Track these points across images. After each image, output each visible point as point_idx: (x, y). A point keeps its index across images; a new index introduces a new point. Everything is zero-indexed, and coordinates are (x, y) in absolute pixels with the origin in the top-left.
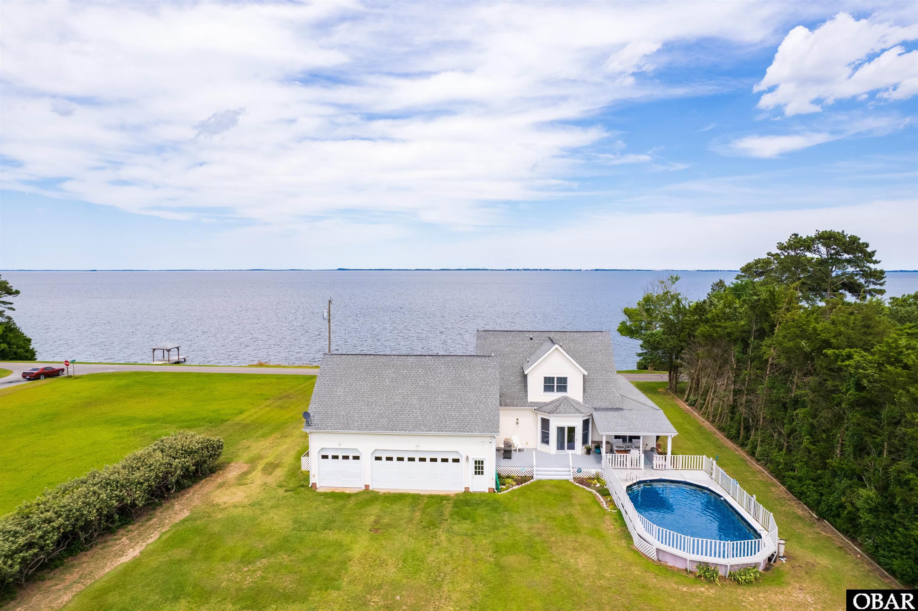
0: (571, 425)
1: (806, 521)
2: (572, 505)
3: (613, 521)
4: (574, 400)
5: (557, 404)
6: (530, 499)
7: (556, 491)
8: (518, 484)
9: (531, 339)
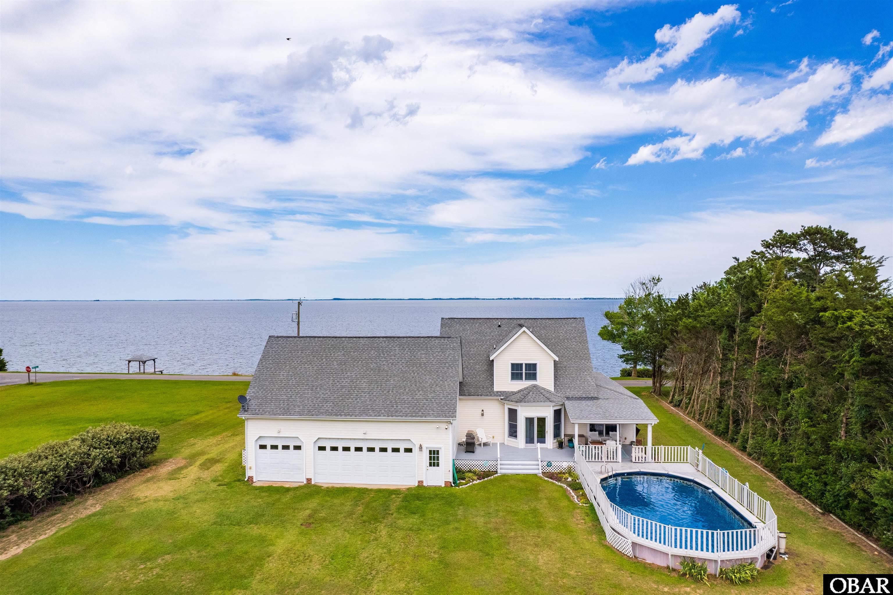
0: (541, 415)
1: (809, 515)
2: (538, 499)
3: (583, 515)
4: (544, 389)
5: (526, 393)
6: (491, 493)
7: (522, 485)
8: (478, 479)
9: (499, 326)
